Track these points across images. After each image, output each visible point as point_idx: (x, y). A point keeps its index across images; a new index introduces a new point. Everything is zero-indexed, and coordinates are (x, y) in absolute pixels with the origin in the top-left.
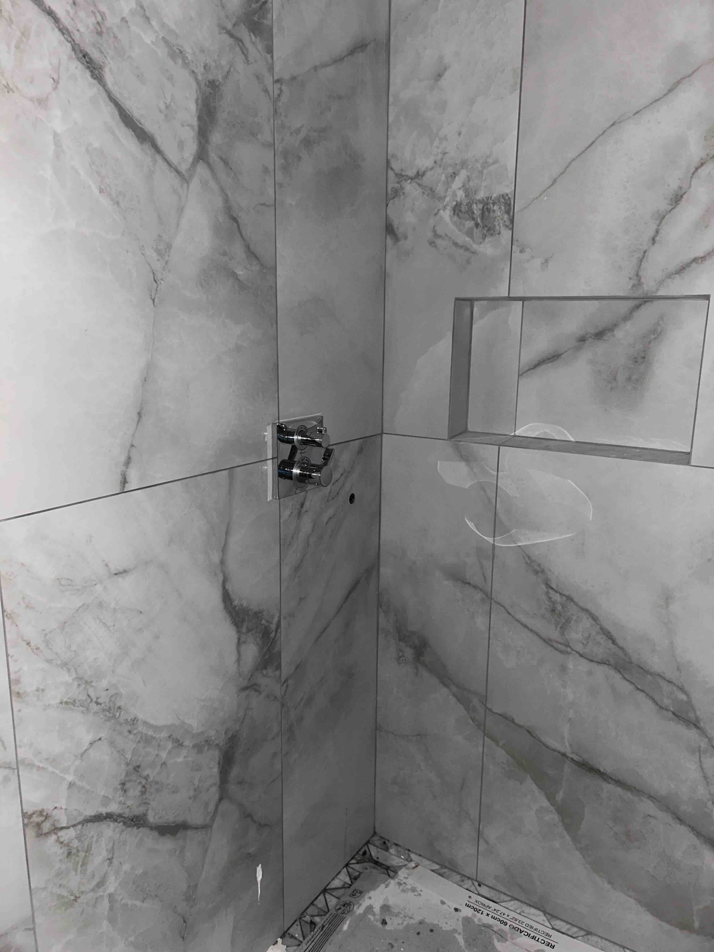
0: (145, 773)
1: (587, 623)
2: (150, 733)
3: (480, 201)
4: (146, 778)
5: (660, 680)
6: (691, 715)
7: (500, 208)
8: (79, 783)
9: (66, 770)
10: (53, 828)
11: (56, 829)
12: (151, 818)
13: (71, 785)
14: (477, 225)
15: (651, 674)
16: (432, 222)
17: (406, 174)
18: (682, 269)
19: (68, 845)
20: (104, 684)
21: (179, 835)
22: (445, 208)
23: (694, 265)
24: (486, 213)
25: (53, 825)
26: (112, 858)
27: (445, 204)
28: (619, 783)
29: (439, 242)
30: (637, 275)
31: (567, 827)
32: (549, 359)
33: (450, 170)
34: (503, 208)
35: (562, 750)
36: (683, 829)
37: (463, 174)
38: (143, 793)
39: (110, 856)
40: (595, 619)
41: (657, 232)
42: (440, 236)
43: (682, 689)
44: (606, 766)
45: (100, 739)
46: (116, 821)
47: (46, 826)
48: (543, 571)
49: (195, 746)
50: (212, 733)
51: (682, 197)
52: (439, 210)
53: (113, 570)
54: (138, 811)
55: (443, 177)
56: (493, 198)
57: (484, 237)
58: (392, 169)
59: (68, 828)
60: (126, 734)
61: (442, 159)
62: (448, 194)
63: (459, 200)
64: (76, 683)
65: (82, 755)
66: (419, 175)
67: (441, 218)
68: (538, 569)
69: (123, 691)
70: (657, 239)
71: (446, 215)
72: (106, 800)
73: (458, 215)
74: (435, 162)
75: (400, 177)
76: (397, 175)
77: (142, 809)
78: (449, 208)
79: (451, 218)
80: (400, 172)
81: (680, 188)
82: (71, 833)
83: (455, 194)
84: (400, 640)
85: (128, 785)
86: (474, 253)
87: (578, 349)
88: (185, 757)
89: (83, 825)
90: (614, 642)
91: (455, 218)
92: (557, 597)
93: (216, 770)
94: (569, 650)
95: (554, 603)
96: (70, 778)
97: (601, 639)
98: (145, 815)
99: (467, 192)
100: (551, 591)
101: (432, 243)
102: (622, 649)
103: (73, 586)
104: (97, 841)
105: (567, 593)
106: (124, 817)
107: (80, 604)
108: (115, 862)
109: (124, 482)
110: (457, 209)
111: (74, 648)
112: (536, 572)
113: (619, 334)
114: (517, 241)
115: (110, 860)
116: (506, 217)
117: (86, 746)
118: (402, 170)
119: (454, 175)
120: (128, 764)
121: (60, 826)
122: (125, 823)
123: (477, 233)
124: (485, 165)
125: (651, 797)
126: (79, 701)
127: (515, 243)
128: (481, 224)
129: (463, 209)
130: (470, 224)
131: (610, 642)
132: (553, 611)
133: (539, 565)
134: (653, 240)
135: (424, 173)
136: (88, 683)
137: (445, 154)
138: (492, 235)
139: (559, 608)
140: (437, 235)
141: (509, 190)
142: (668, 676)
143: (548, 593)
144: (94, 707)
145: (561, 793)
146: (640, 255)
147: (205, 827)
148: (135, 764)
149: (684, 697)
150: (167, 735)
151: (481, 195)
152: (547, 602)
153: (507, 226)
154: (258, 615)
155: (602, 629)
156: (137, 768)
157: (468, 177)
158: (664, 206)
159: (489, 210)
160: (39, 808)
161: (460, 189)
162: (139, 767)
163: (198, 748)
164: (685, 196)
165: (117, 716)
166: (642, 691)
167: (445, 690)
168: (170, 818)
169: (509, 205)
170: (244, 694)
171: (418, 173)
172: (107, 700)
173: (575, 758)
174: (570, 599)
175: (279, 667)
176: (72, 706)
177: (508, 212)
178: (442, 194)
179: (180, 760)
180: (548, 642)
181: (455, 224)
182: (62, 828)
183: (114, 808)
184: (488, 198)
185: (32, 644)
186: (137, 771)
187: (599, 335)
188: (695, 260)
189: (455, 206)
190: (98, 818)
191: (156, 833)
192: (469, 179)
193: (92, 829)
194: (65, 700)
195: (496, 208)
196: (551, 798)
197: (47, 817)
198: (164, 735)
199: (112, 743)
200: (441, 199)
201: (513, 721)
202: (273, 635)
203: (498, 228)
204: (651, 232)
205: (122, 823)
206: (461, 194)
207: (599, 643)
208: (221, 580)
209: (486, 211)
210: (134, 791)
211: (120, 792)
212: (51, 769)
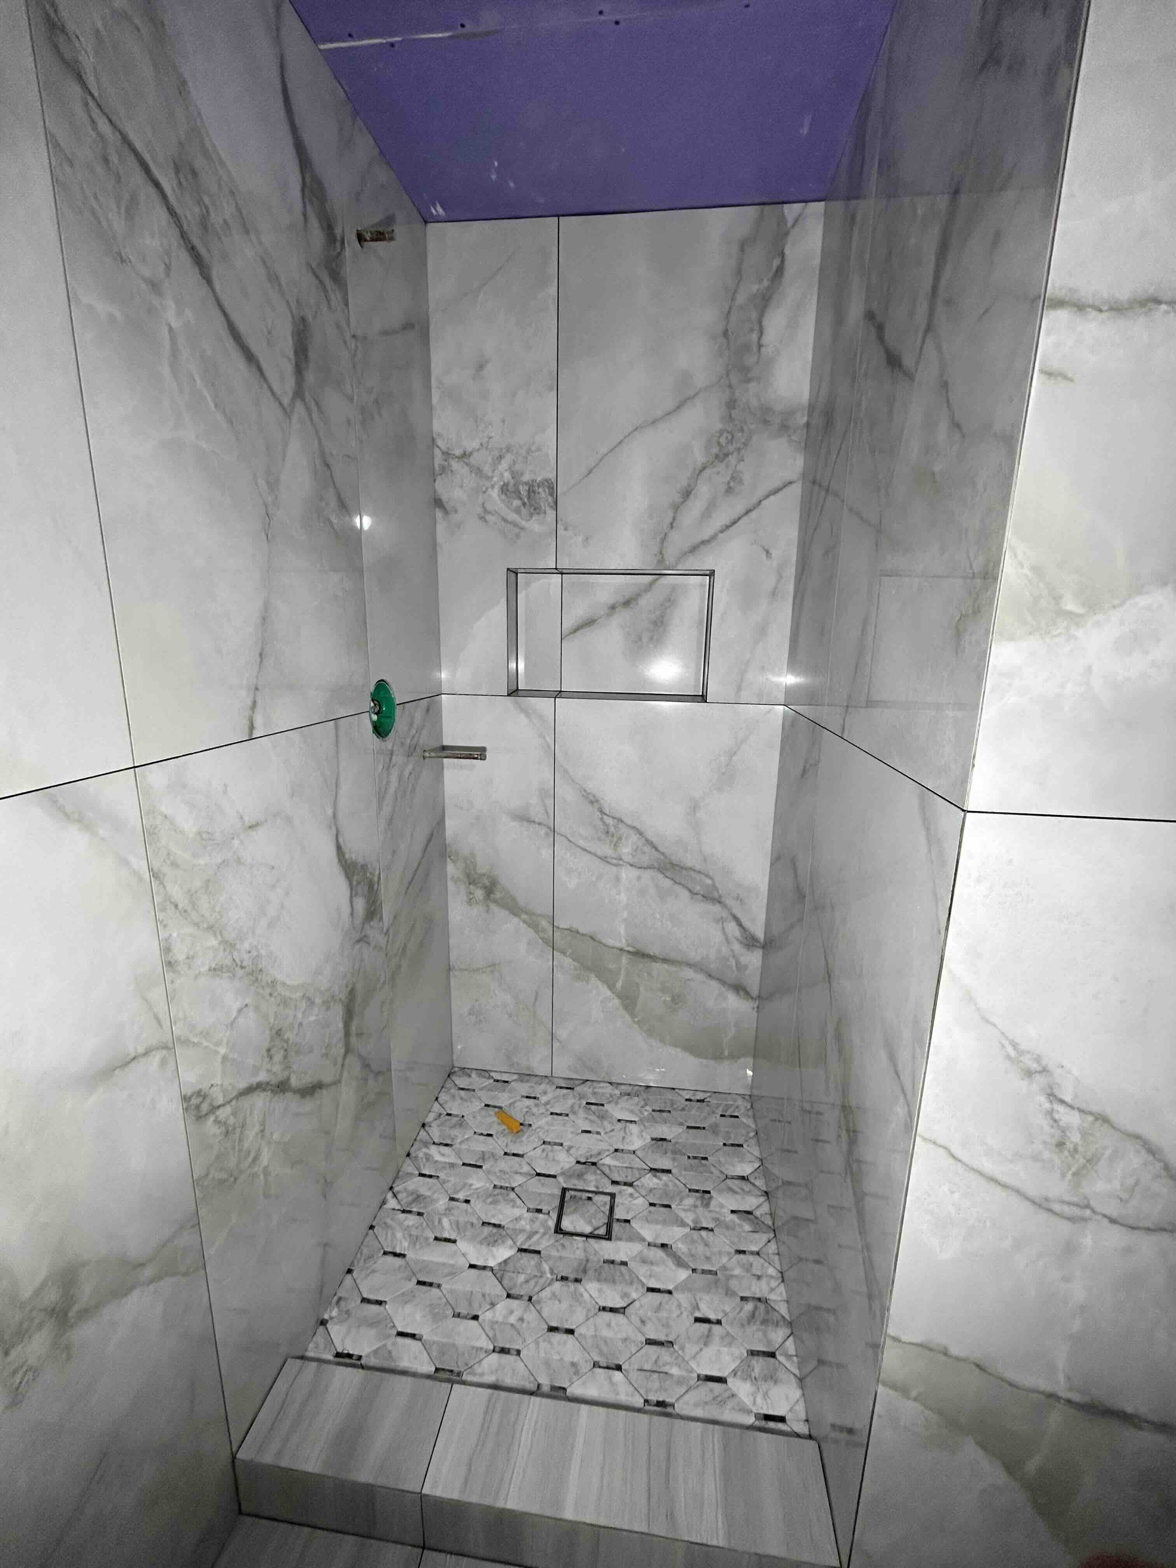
0: (286, 1037)
1: (634, 837)
2: (288, 994)
3: (527, 483)
4: (287, 1041)
5: (692, 873)
6: (716, 895)
7: (545, 491)
8: (231, 1056)
9: (218, 1044)
10: (211, 1108)
11: (214, 1109)
12: (294, 1082)
13: (225, 1058)
14: (524, 504)
15: (686, 869)
16: (480, 500)
17: (453, 452)
18: (694, 549)
19: (225, 1123)
20: (246, 945)
21: (316, 1095)
22: (493, 487)
23: (702, 547)
24: (532, 494)
25: (211, 1104)
26: (264, 1130)
27: (493, 482)
28: (665, 960)
29: (488, 517)
30: (661, 553)
31: (626, 1008)
32: (587, 624)
33: (497, 453)
34: (547, 491)
35: (618, 945)
36: (714, 983)
37: (509, 458)
38: (285, 1057)
39: (262, 1128)
40: (641, 833)
41: (674, 519)
42: (489, 513)
43: (707, 876)
44: (653, 950)
45: (246, 1005)
46: (264, 1090)
47: (205, 1108)
48: (597, 801)
49: (324, 1002)
50: (336, 988)
51: (690, 492)
52: (487, 489)
53: (247, 824)
54: (281, 1076)
55: (490, 459)
56: (538, 481)
57: (531, 515)
58: (438, 447)
59: (224, 1105)
60: (268, 997)
61: (488, 442)
62: (495, 474)
63: (506, 481)
64: (222, 947)
65: (232, 1024)
66: (465, 455)
67: (490, 496)
68: (593, 799)
69: (263, 952)
70: (674, 524)
71: (495, 493)
72: (256, 1070)
73: (506, 495)
74: (481, 445)
75: (447, 454)
76: (443, 453)
77: (286, 1073)
78: (496, 487)
79: (499, 496)
80: (447, 450)
81: (689, 485)
82: (228, 1110)
83: (502, 474)
84: (470, 884)
85: (273, 1051)
86: (522, 529)
87: (609, 615)
88: (317, 1015)
89: (237, 1099)
90: (656, 849)
91: (503, 497)
92: (609, 821)
93: (341, 1025)
94: (621, 863)
95: (607, 826)
96: (222, 1050)
97: (647, 849)
98: (288, 1079)
99: (514, 475)
100: (605, 817)
101: (482, 518)
102: (663, 854)
103: (214, 840)
104: (251, 1114)
105: (618, 816)
106: (271, 1085)
107: (220, 861)
108: (267, 1132)
109: (252, 728)
110: (504, 489)
111: (217, 909)
112: (592, 802)
113: (643, 602)
114: (561, 520)
115: (262, 1131)
116: (550, 499)
117: (234, 1014)
118: (448, 449)
119: (501, 457)
120: (271, 1029)
121: (218, 1105)
122: (272, 1091)
123: (524, 511)
124: (529, 451)
125: (690, 965)
126: (226, 966)
127: (559, 522)
128: (528, 503)
129: (510, 488)
130: (517, 503)
131: (654, 850)
132: (607, 832)
133: (594, 796)
134: (672, 526)
135: (470, 454)
136: (233, 946)
137: (490, 438)
138: (538, 514)
139: (612, 829)
140: (486, 511)
141: (552, 476)
142: (698, 867)
143: (602, 819)
144: (240, 972)
145: (621, 981)
146: (662, 535)
147: (336, 1083)
148: (277, 1028)
149: (709, 882)
150: (302, 994)
151: (526, 477)
152: (602, 827)
153: (552, 507)
154: (364, 867)
155: (647, 840)
156: (279, 1033)
157: (514, 461)
158: (678, 498)
159: (534, 492)
160: (197, 1089)
161: (506, 470)
162: (280, 1030)
163: (327, 1004)
164: (693, 492)
165: (260, 979)
166: (680, 884)
167: (516, 920)
168: (307, 1080)
169: (553, 488)
170: (357, 947)
171: (465, 453)
172: (250, 963)
173: (630, 949)
174: (621, 821)
175: (381, 919)
176: (220, 973)
177: (551, 494)
178: (490, 474)
179: (312, 1018)
180: (604, 859)
181: (503, 501)
182: (219, 1107)
183: (262, 1077)
184: (533, 481)
185: (180, 906)
186: (280, 1035)
187: (627, 603)
188: (703, 542)
189: (503, 485)
190: (250, 1090)
191: (298, 1097)
192: (514, 462)
193: (245, 1102)
194: (213, 966)
195: (541, 490)
196: (611, 987)
197: (205, 1097)
198: (299, 994)
199: (257, 1008)
200: (489, 478)
201: (577, 932)
202: (376, 886)
203: (543, 508)
204: (669, 519)
205: (270, 1092)
206: (507, 475)
207: (644, 853)
208: (335, 832)
209: (531, 492)
210: (278, 1057)
211: (267, 1060)
212: (205, 1043)
